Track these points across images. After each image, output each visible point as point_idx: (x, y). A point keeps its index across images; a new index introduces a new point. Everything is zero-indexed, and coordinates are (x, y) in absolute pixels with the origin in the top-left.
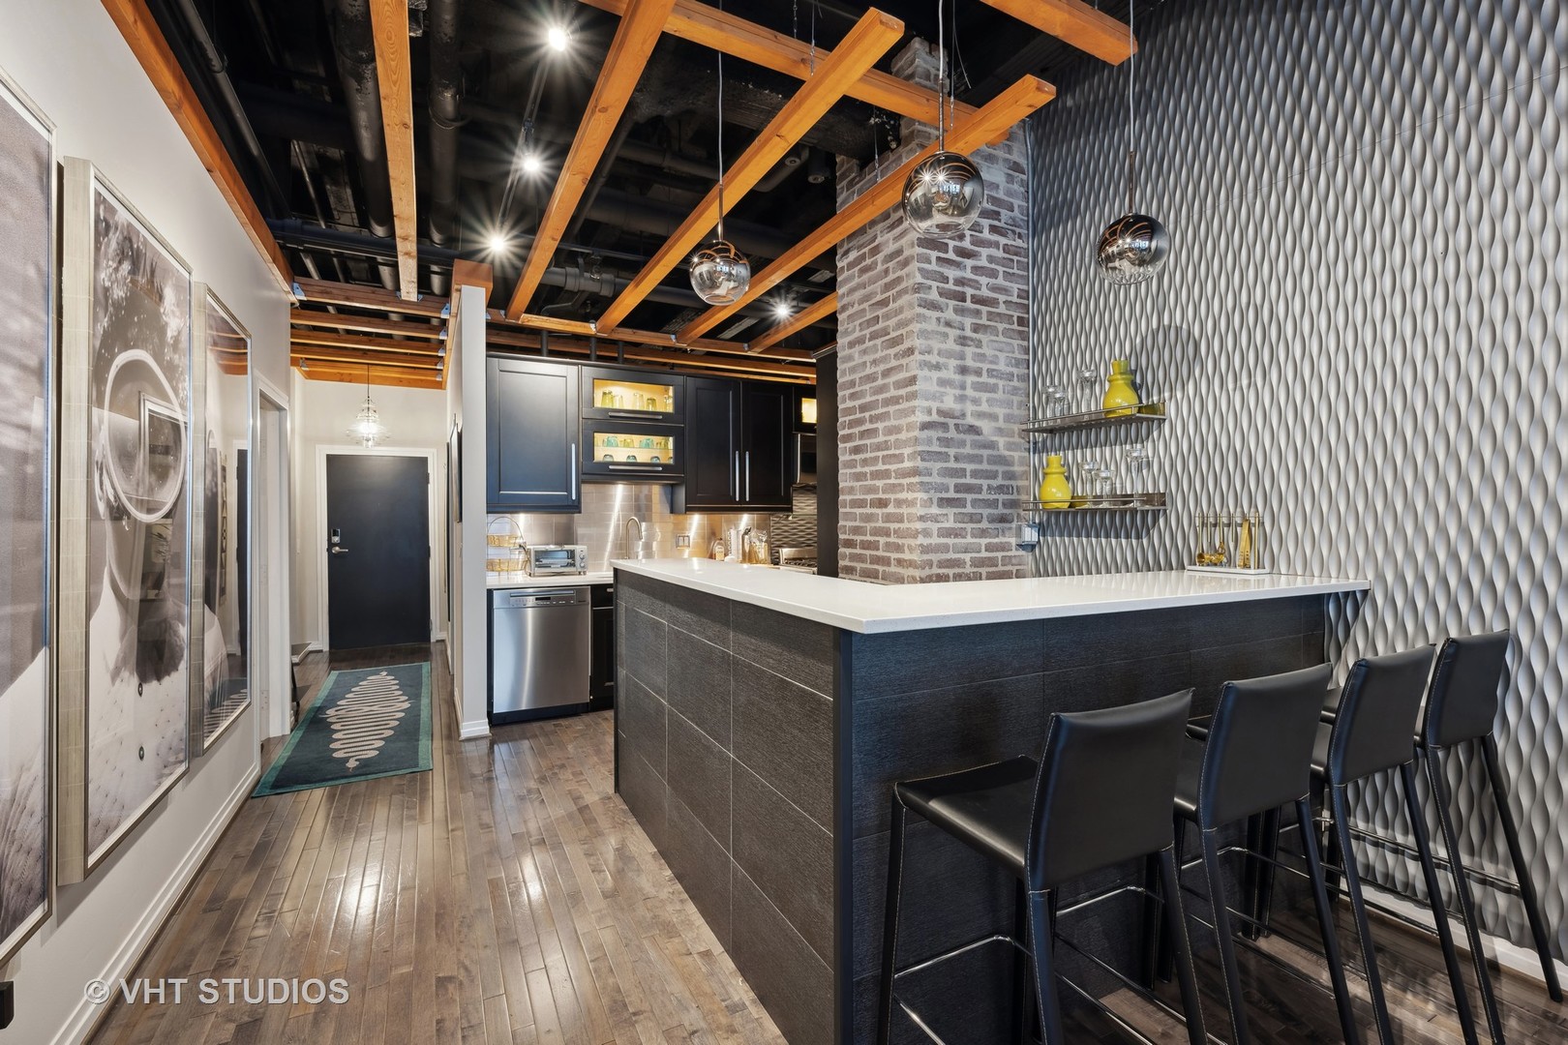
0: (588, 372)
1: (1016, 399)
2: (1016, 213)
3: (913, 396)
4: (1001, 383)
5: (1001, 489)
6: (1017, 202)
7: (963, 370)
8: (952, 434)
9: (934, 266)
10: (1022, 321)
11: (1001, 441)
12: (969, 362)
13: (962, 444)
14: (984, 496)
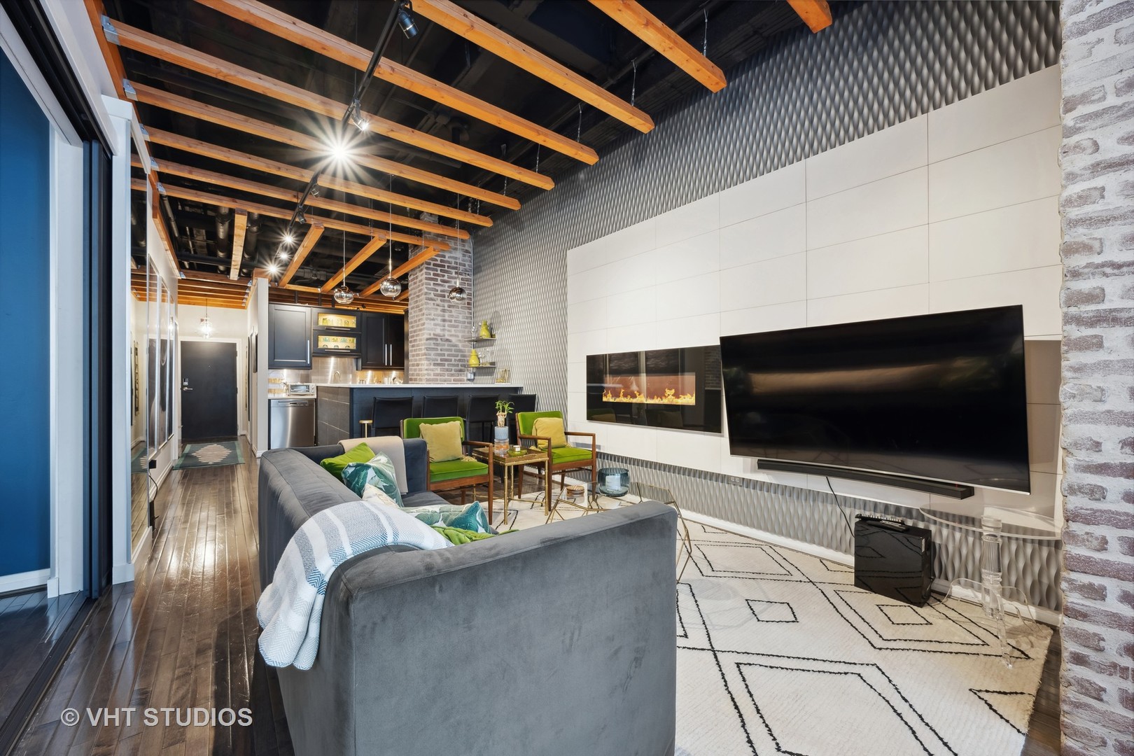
0: (315, 310)
1: (466, 330)
2: (467, 267)
3: (424, 329)
4: (460, 325)
5: (460, 360)
6: (467, 264)
7: (444, 321)
8: (439, 341)
9: (432, 286)
10: (469, 304)
11: (460, 345)
12: (447, 318)
13: (444, 345)
14: (453, 362)
